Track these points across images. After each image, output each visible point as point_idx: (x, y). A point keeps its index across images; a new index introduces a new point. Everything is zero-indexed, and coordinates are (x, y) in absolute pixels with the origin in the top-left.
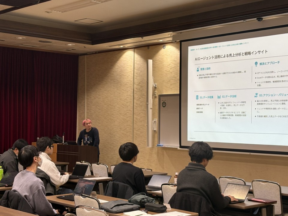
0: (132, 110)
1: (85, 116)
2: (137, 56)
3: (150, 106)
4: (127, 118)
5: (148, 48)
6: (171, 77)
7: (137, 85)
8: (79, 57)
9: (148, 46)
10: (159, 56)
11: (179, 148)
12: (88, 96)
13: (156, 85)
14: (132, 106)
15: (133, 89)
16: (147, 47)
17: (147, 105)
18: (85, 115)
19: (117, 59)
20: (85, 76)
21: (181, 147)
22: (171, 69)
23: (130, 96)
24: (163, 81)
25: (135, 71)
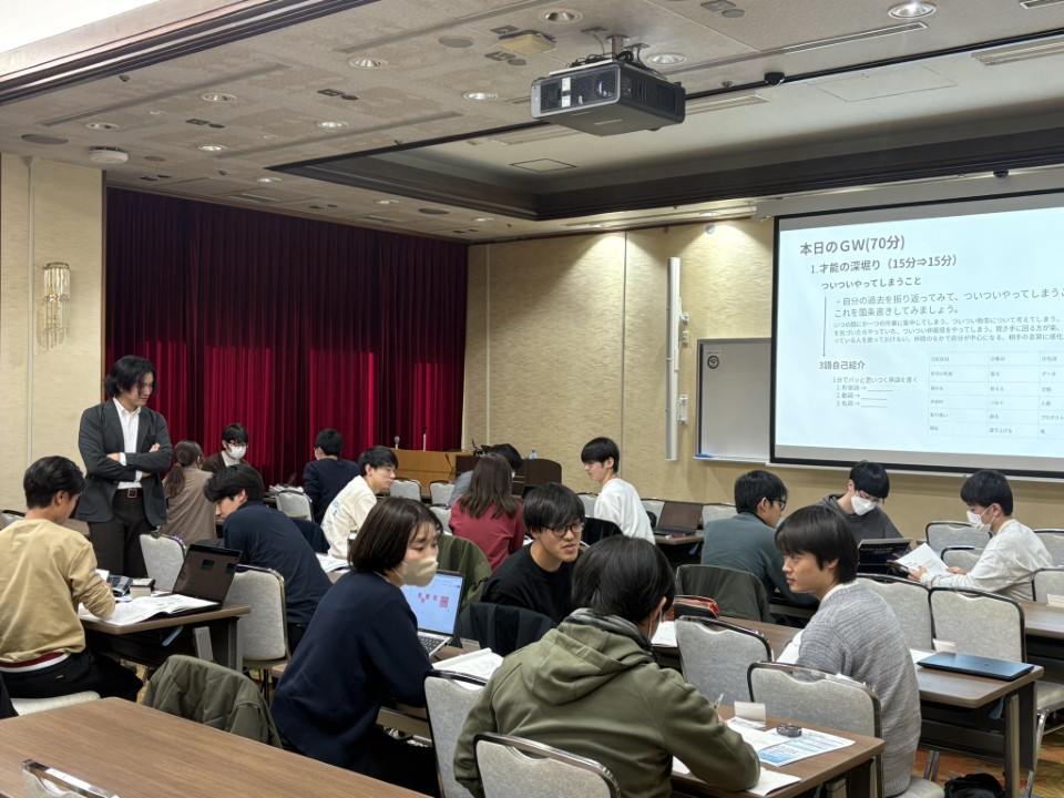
0: (619, 373)
1: (485, 386)
2: (633, 249)
3: (675, 365)
4: (605, 391)
5: (666, 232)
6: (728, 299)
7: (632, 316)
8: (470, 248)
9: (666, 226)
10: (696, 251)
11: (768, 463)
12: (493, 340)
13: (685, 317)
14: (620, 364)
15: (621, 324)
16: (662, 229)
17: (668, 362)
18: (486, 384)
19: (578, 256)
20: (485, 291)
21: (773, 459)
22: (728, 279)
23: (614, 341)
24: (707, 308)
25: (627, 282)
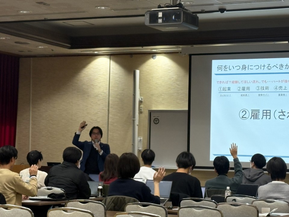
2: (114, 65)
3: (137, 122)
5: (131, 57)
6: (163, 91)
7: (113, 97)
9: (131, 54)
10: (147, 67)
12: (34, 107)
13: (142, 99)
14: (107, 121)
16: (129, 56)
17: (134, 121)
18: (29, 131)
19: (84, 65)
20: (30, 82)
22: (163, 82)
23: (103, 110)
24: (152, 95)
25: (110, 80)
